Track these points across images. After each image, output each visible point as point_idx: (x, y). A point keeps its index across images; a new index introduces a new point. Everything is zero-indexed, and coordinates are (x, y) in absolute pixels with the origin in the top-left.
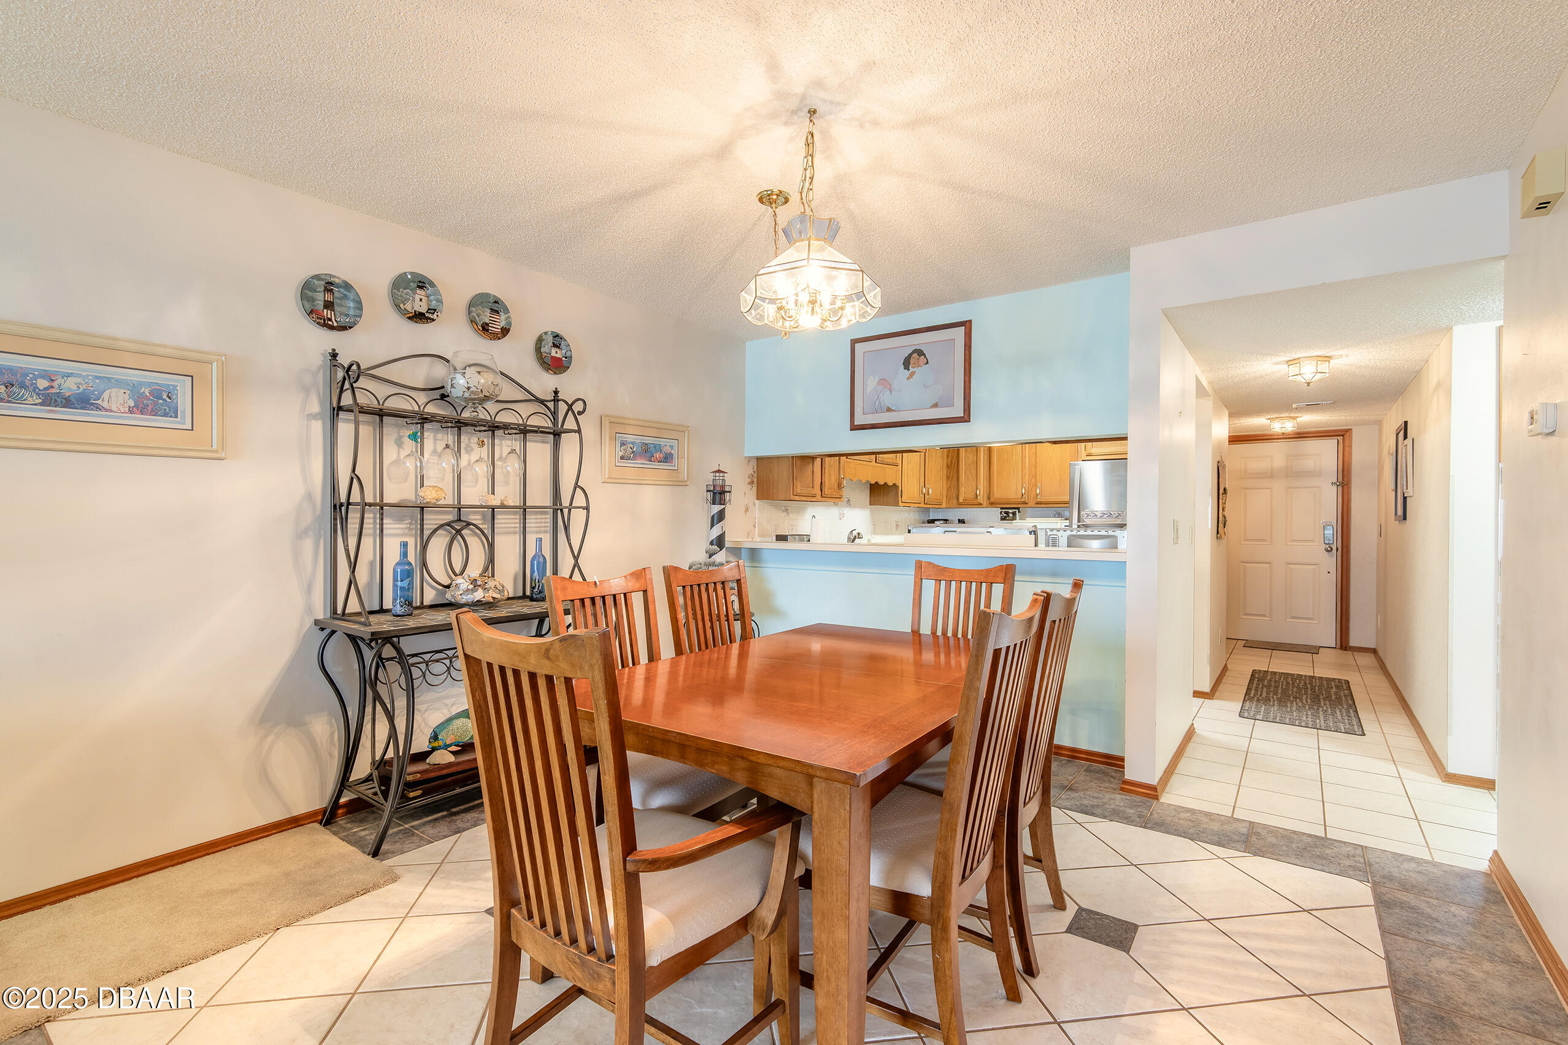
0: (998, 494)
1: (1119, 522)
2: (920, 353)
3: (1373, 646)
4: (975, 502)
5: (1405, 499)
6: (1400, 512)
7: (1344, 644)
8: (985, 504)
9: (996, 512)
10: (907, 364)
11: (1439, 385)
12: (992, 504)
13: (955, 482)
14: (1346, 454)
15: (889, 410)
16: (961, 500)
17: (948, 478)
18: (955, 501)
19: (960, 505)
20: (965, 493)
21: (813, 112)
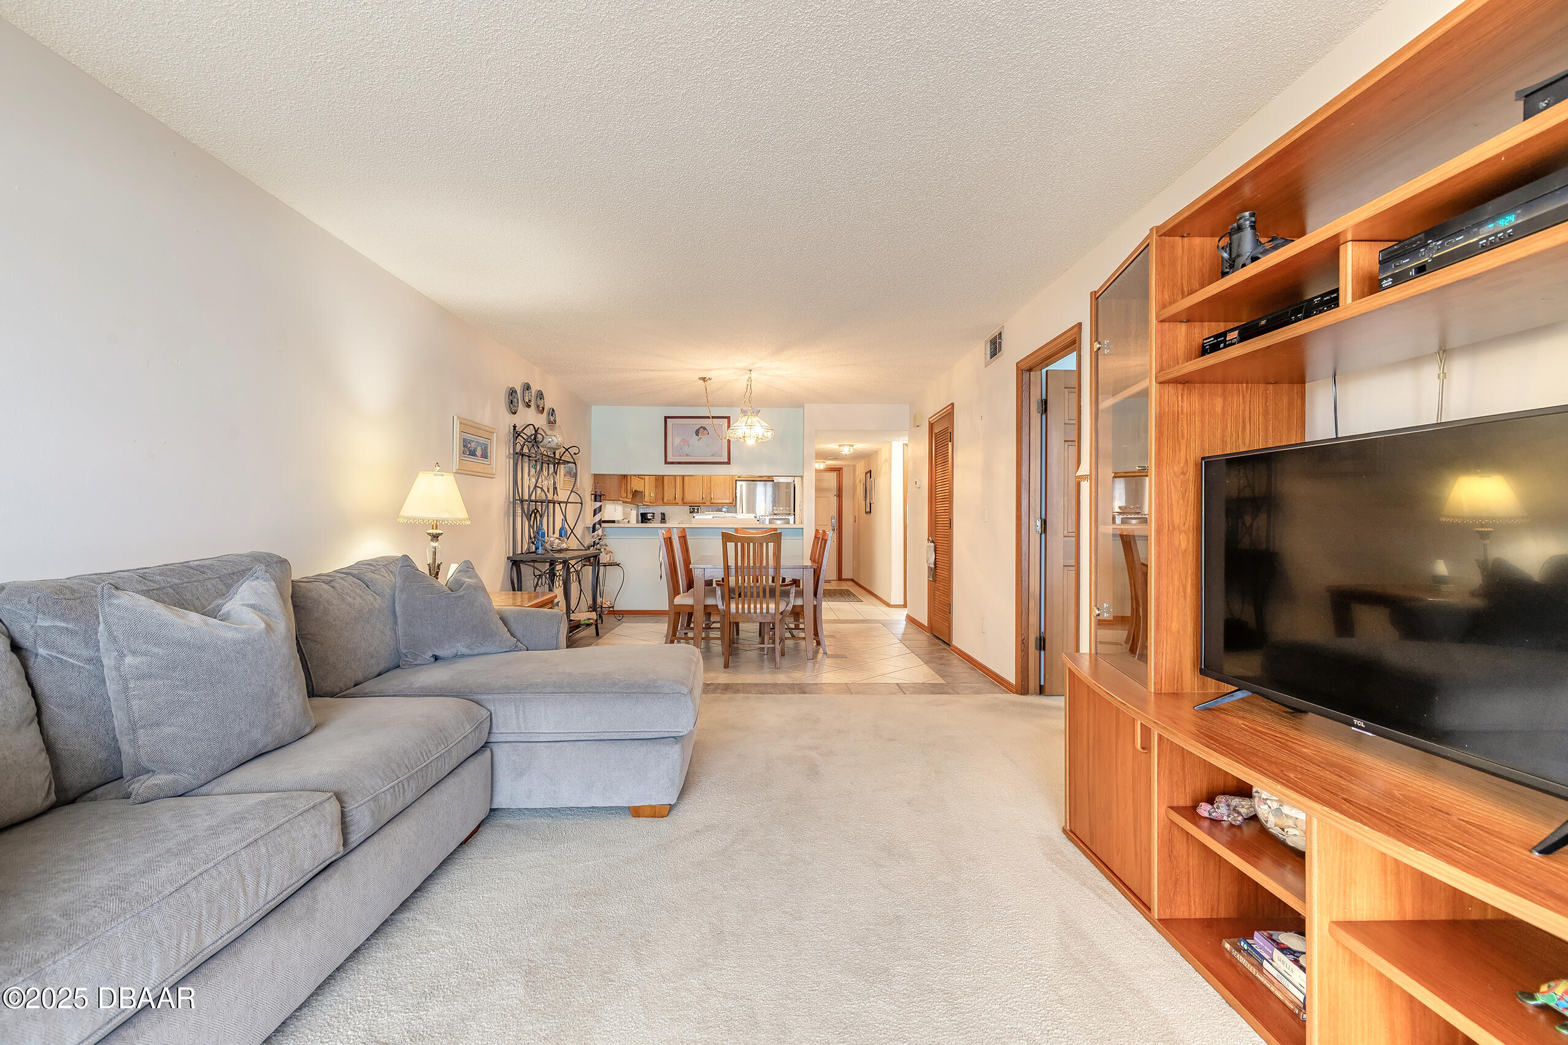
0: (689, 497)
1: (788, 512)
2: (705, 429)
3: (851, 578)
4: (674, 502)
5: (870, 504)
6: (868, 510)
7: (840, 578)
8: (680, 504)
9: (687, 509)
10: (697, 433)
11: (886, 460)
12: (684, 503)
13: (661, 489)
14: (841, 481)
15: (687, 455)
16: (665, 501)
17: (656, 487)
18: (661, 502)
19: (664, 504)
20: (668, 495)
21: (751, 371)
